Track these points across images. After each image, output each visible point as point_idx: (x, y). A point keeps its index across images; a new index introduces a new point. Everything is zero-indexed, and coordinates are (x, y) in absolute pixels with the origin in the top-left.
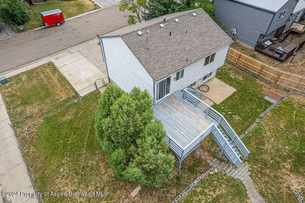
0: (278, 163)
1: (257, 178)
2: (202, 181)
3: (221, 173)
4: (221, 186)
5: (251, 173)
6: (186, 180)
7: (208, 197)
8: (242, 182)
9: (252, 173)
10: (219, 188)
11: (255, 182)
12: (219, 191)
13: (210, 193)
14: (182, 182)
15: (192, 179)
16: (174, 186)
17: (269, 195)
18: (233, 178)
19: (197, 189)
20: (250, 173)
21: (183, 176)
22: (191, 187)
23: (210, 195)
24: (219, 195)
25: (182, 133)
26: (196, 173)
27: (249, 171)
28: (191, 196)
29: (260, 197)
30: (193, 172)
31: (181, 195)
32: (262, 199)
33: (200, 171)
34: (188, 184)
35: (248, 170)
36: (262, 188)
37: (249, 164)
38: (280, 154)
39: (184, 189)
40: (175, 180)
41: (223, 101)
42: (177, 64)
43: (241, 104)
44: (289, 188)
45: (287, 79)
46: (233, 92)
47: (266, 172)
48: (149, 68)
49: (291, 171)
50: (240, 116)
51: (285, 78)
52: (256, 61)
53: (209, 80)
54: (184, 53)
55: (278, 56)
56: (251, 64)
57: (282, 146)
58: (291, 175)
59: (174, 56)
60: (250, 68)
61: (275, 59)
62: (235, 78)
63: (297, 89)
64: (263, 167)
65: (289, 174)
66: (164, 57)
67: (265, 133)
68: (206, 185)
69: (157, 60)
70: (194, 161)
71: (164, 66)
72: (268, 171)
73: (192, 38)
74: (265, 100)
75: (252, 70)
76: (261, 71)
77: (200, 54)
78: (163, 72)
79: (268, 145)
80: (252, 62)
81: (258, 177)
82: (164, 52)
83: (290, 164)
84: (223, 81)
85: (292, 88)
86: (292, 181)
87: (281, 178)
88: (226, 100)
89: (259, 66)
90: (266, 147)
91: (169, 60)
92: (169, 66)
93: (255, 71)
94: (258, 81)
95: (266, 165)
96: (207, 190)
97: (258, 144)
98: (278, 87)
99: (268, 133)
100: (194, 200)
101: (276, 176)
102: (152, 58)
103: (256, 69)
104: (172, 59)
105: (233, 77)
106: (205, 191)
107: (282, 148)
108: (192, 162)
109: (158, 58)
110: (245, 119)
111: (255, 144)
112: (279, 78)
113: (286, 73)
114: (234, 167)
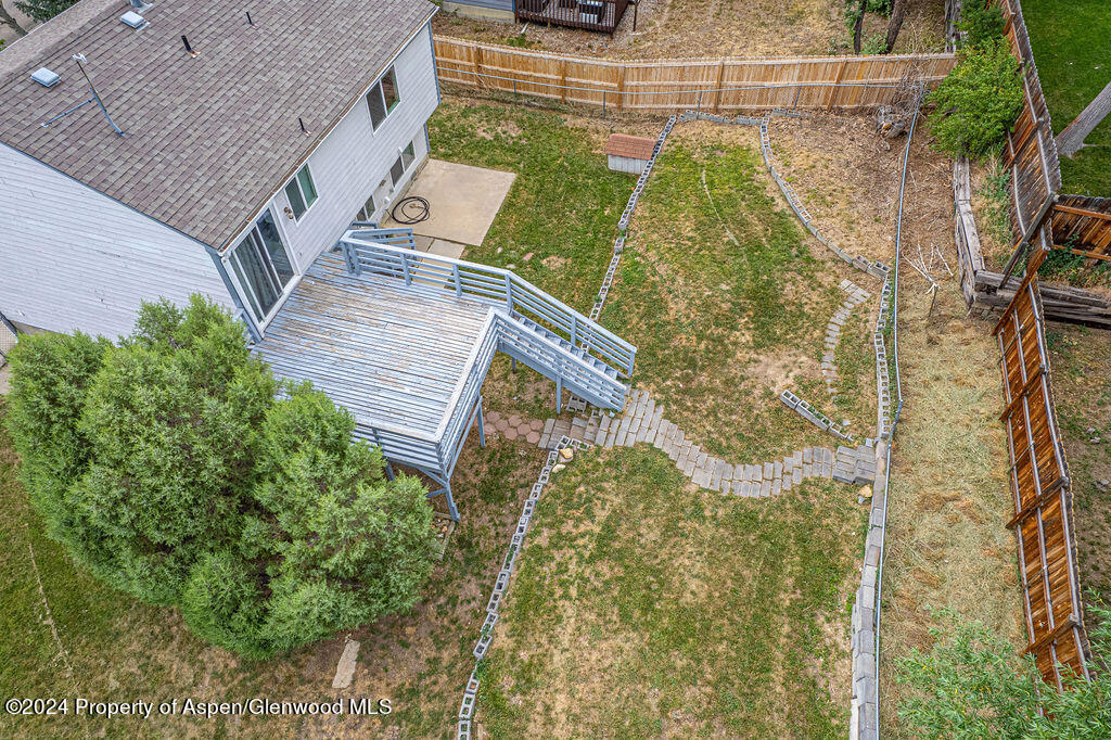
0: (720, 340)
1: (685, 414)
2: (543, 509)
3: (585, 454)
4: (601, 489)
5: (666, 408)
6: (493, 533)
7: (581, 542)
8: (652, 445)
9: (668, 405)
10: (598, 499)
11: (685, 427)
12: (603, 509)
13: (582, 528)
14: (485, 545)
15: (510, 520)
16: (464, 573)
17: (735, 442)
18: (625, 448)
19: (538, 541)
20: (661, 409)
21: (476, 526)
22: (519, 544)
23: (583, 536)
24: (609, 518)
25: (407, 390)
26: (513, 495)
27: (658, 404)
28: (530, 571)
29: (713, 460)
30: (502, 498)
31: (500, 586)
32: (720, 462)
33: (522, 481)
34: (503, 542)
35: (654, 402)
36: (709, 432)
37: (648, 385)
38: (715, 312)
39: (498, 563)
40: (458, 554)
41: (493, 226)
42: (270, 155)
43: (550, 213)
44: (768, 394)
45: (645, 83)
46: (509, 187)
47: (700, 384)
48: (165, 208)
49: (758, 346)
50: (562, 253)
51: (641, 83)
52: (538, 55)
53: (415, 174)
54: (278, 105)
55: (592, 18)
56: (524, 73)
57: (711, 288)
58: (761, 357)
59: (245, 128)
60: (527, 87)
61: (587, 30)
62: (497, 138)
63: (682, 106)
64: (687, 374)
65: (755, 356)
66: (206, 143)
67: (655, 273)
68: (559, 512)
69: (184, 168)
70: (488, 462)
71: (226, 180)
72: (704, 378)
73: (285, 36)
74: (613, 173)
75: (537, 88)
76: (564, 82)
77: (340, 87)
78: (234, 204)
79: (676, 303)
80: (524, 63)
81: (688, 409)
82: (195, 126)
83: (749, 329)
84: (460, 161)
85: (669, 106)
86: (770, 372)
87: (743, 378)
88: (500, 220)
89: (552, 67)
90: (672, 313)
91: (235, 149)
92: (242, 173)
93: (547, 90)
94: (570, 121)
95: (692, 364)
96: (568, 527)
97: (649, 314)
98: (631, 119)
99: (662, 269)
100: (545, 578)
101: (728, 382)
102: (161, 167)
103: (548, 80)
104: (241, 143)
105: (489, 137)
106: (564, 532)
107: (713, 295)
108: (485, 468)
109: (184, 156)
110: (580, 258)
111: (641, 319)
112: (622, 86)
113: (635, 65)
114: (612, 414)
